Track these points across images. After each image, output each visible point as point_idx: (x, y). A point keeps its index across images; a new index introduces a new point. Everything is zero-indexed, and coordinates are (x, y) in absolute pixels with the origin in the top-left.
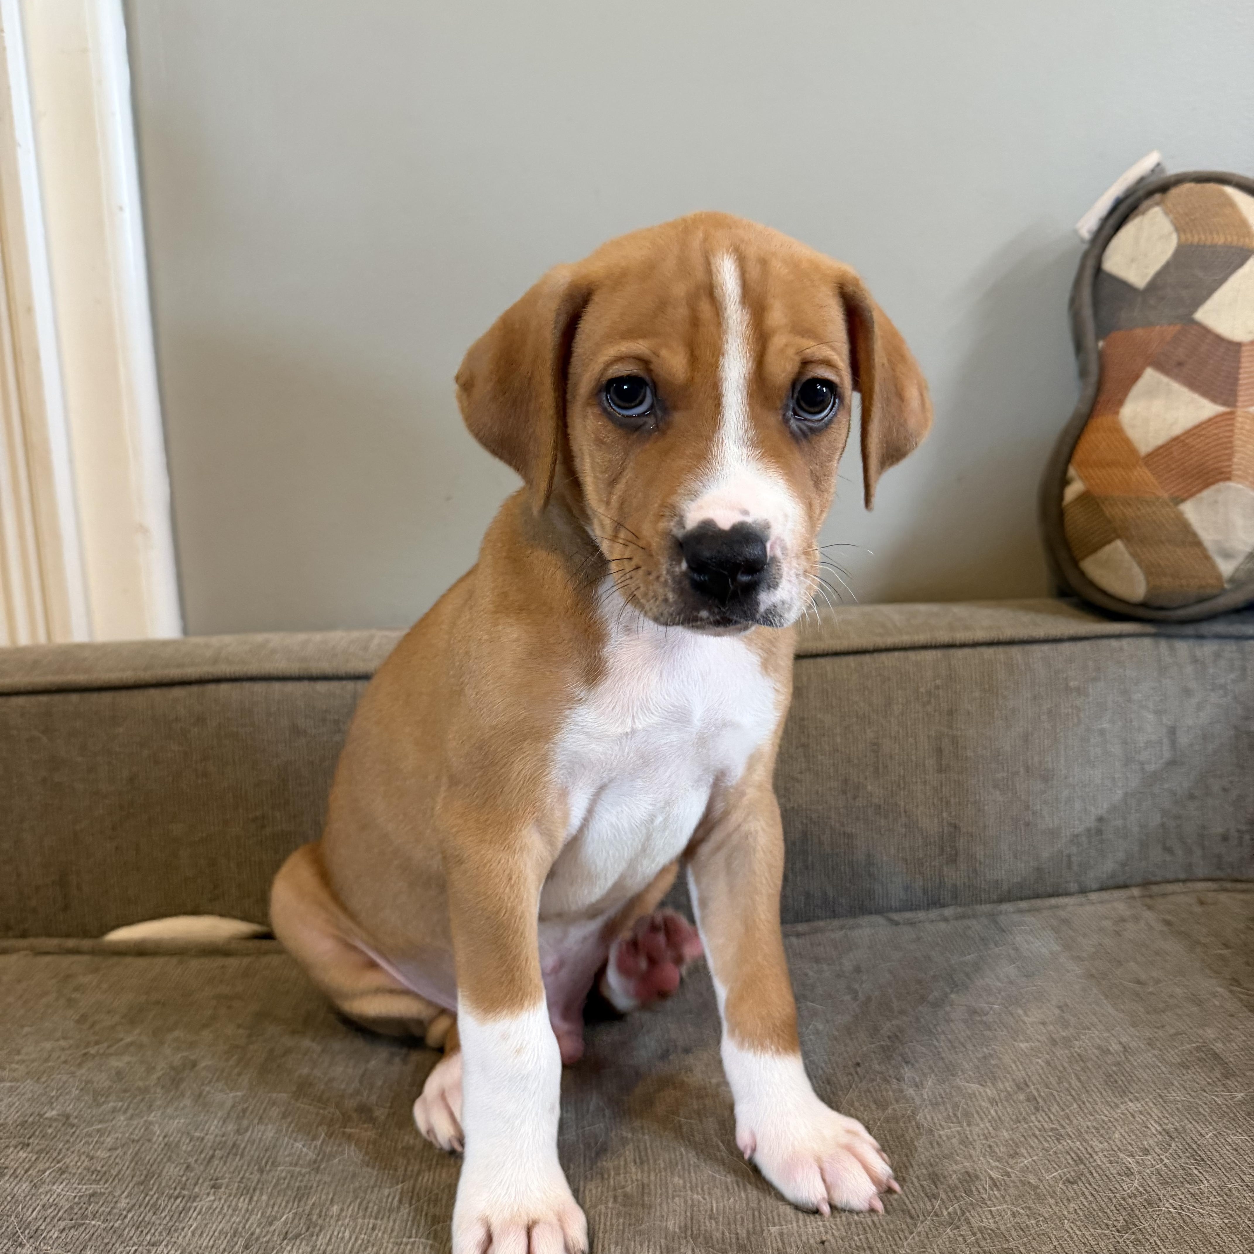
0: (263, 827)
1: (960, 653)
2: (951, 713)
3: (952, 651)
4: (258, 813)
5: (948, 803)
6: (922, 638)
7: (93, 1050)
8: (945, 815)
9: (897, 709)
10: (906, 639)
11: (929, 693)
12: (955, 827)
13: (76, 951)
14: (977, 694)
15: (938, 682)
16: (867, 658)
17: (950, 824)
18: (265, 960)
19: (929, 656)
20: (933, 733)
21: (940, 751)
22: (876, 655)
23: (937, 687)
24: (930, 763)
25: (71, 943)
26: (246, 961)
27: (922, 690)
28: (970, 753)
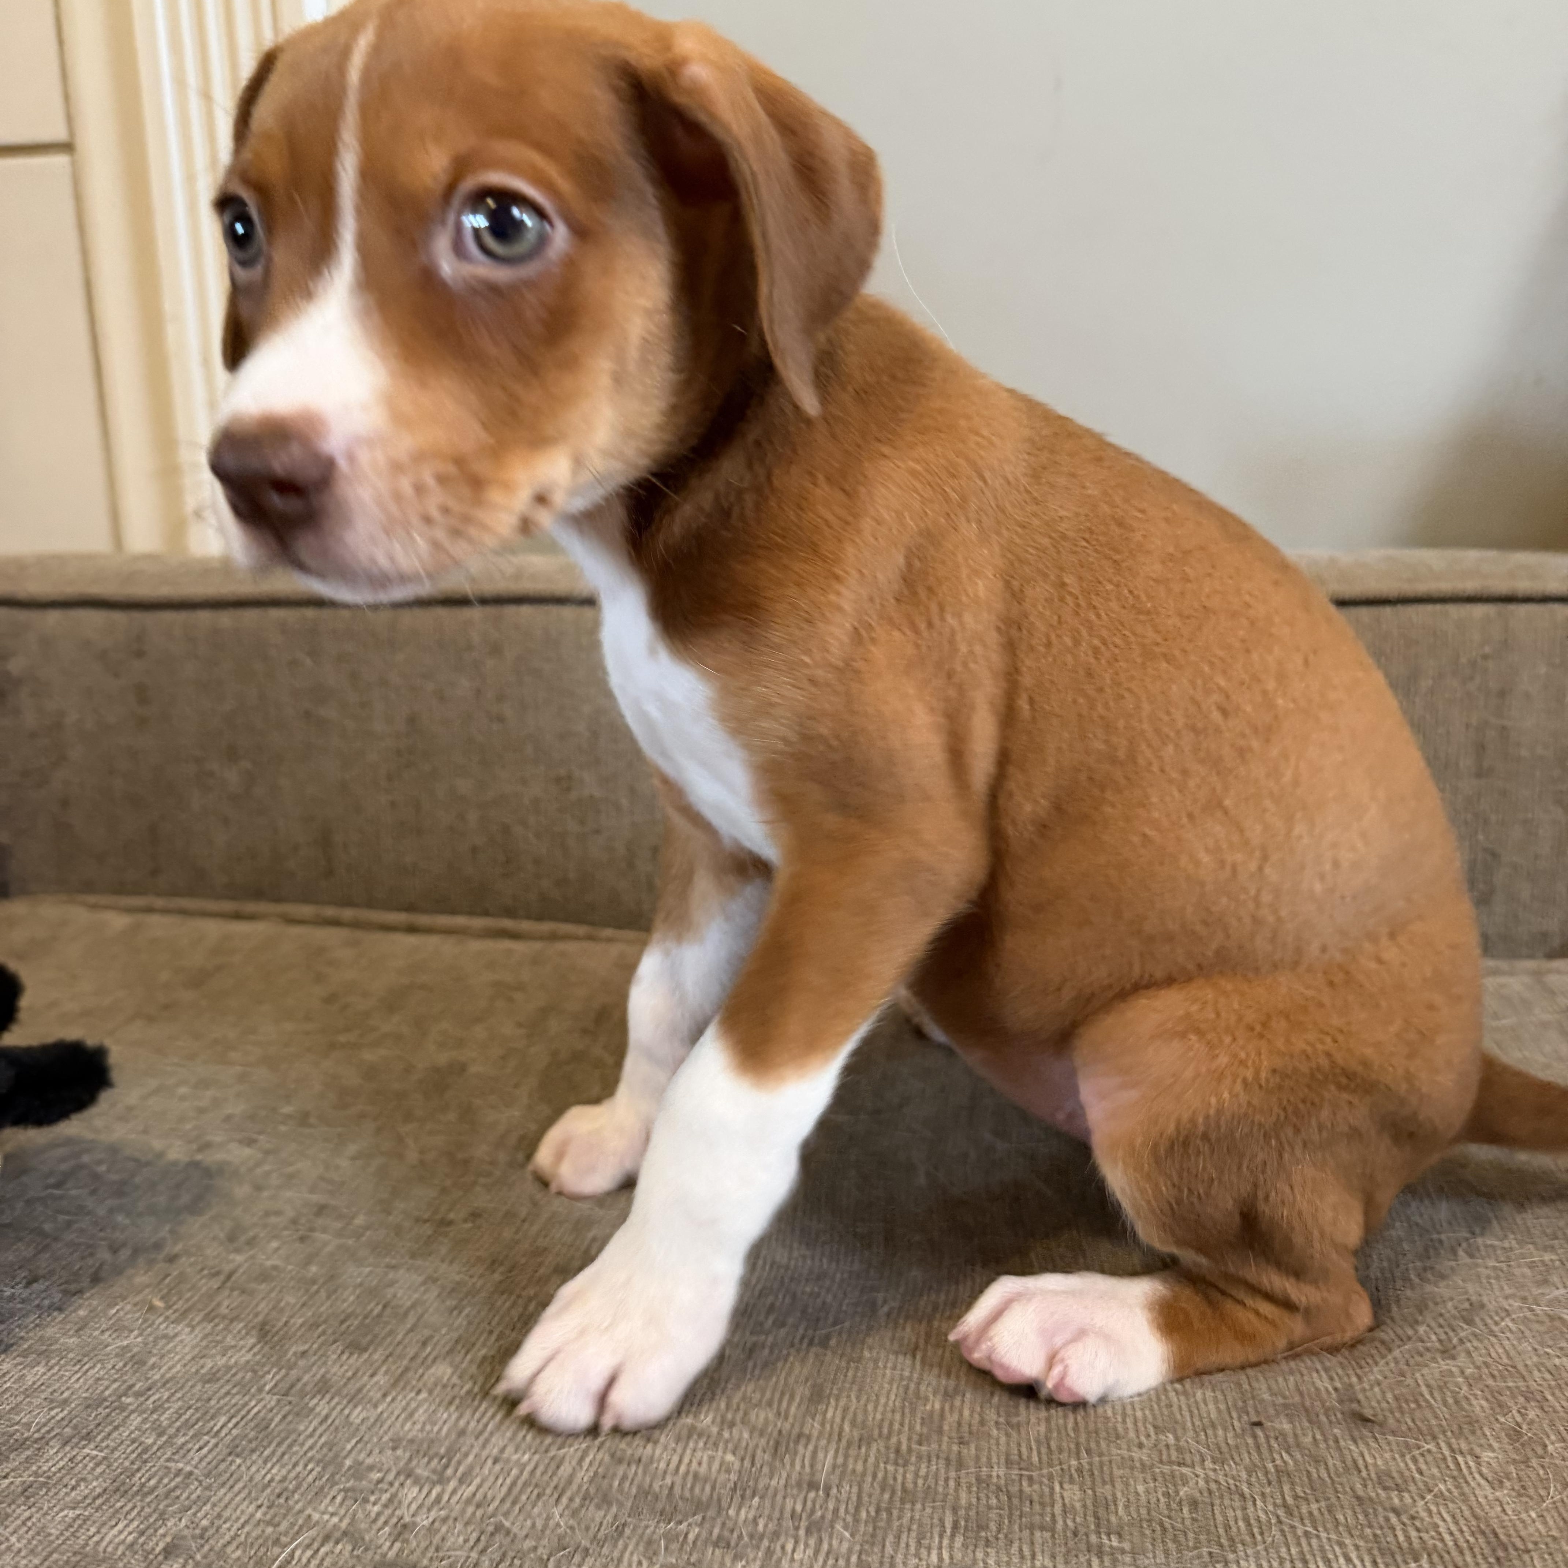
0: (569, 789)
1: (1522, 610)
2: (1502, 694)
3: (1512, 607)
4: (563, 772)
5: (1486, 822)
6: (1470, 586)
7: (342, 1038)
8: (1481, 837)
9: (1425, 683)
10: (1445, 586)
11: (1473, 664)
12: (1494, 855)
13: (336, 923)
14: (1543, 670)
15: (1487, 649)
16: (1387, 611)
17: (1485, 850)
18: (560, 946)
19: (1479, 610)
20: (1474, 721)
21: (1481, 748)
22: (1400, 608)
23: (1485, 657)
24: (1466, 763)
25: (330, 912)
26: (538, 946)
27: (1463, 660)
28: (1524, 753)
